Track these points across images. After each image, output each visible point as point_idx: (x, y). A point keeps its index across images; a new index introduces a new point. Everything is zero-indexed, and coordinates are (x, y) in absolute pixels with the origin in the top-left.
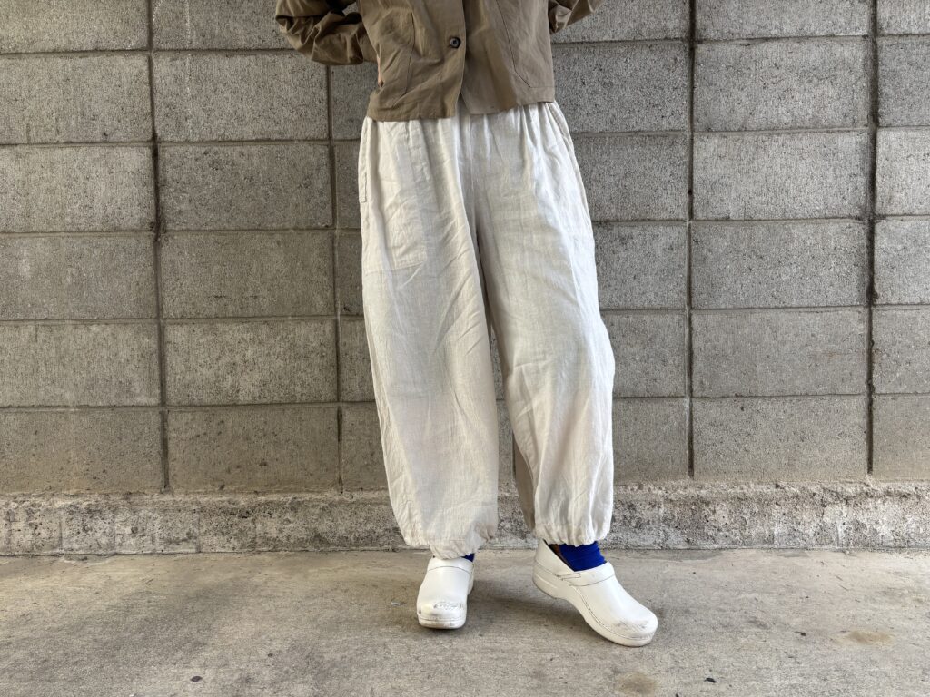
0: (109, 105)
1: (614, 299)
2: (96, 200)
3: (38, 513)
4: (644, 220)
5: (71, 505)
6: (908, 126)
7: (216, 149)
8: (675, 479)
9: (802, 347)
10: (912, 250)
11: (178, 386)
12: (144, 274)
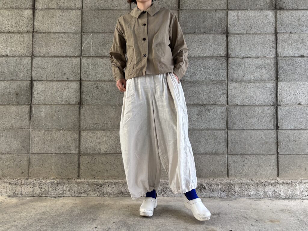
0: (69, 70)
1: (206, 126)
2: (64, 96)
3: (42, 184)
4: (214, 105)
5: (52, 182)
6: (286, 81)
7: (97, 83)
8: (223, 178)
9: (258, 141)
10: (288, 115)
11: (84, 148)
12: (76, 116)
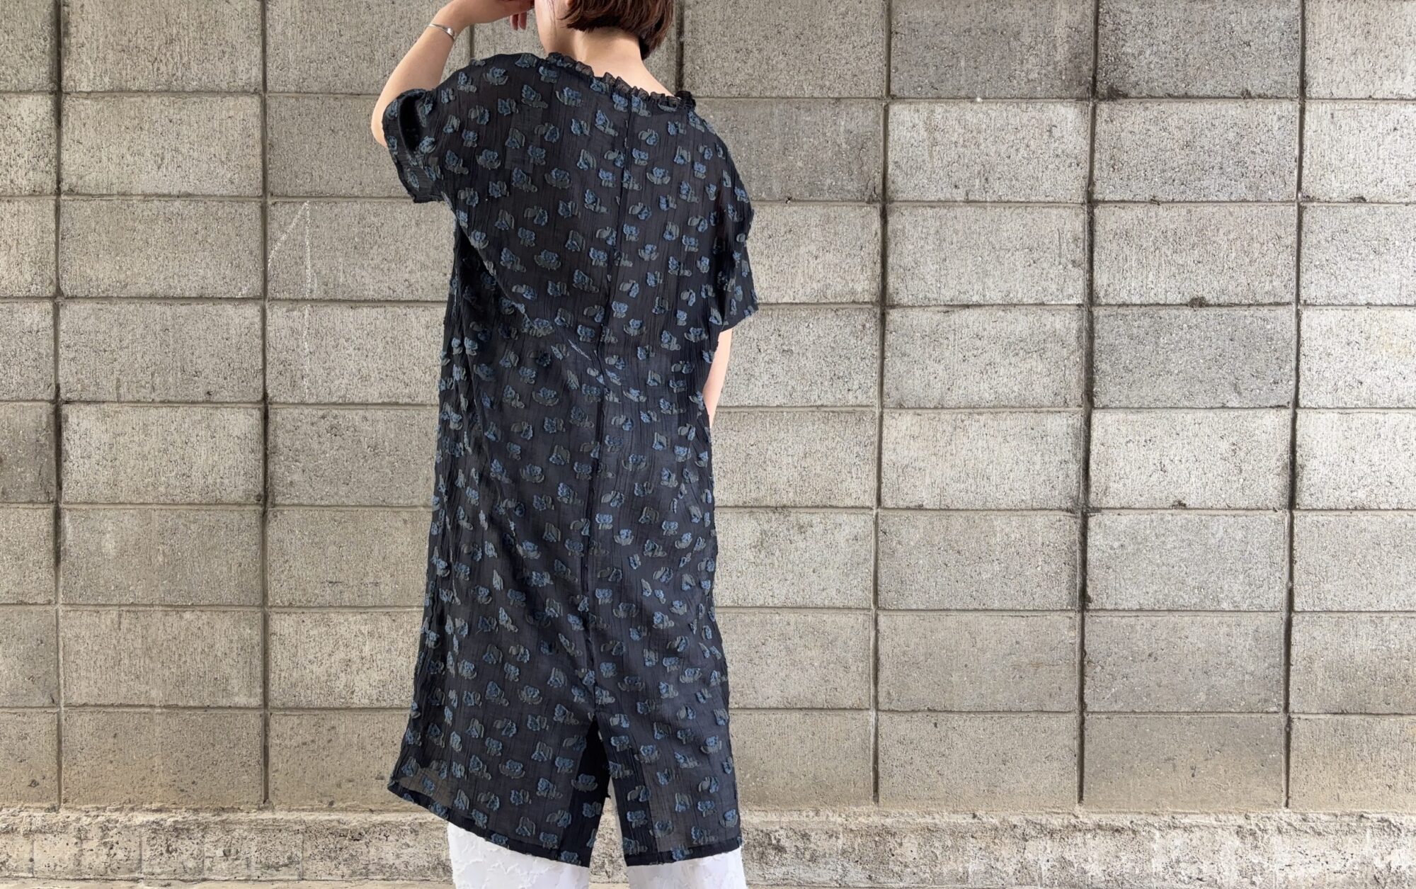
0: (215, 360)
1: (790, 595)
2: (195, 468)
3: (115, 831)
4: (825, 507)
5: (154, 823)
6: (1127, 408)
7: (335, 412)
8: (857, 806)
10: (1130, 549)
11: (283, 685)
12: (249, 554)
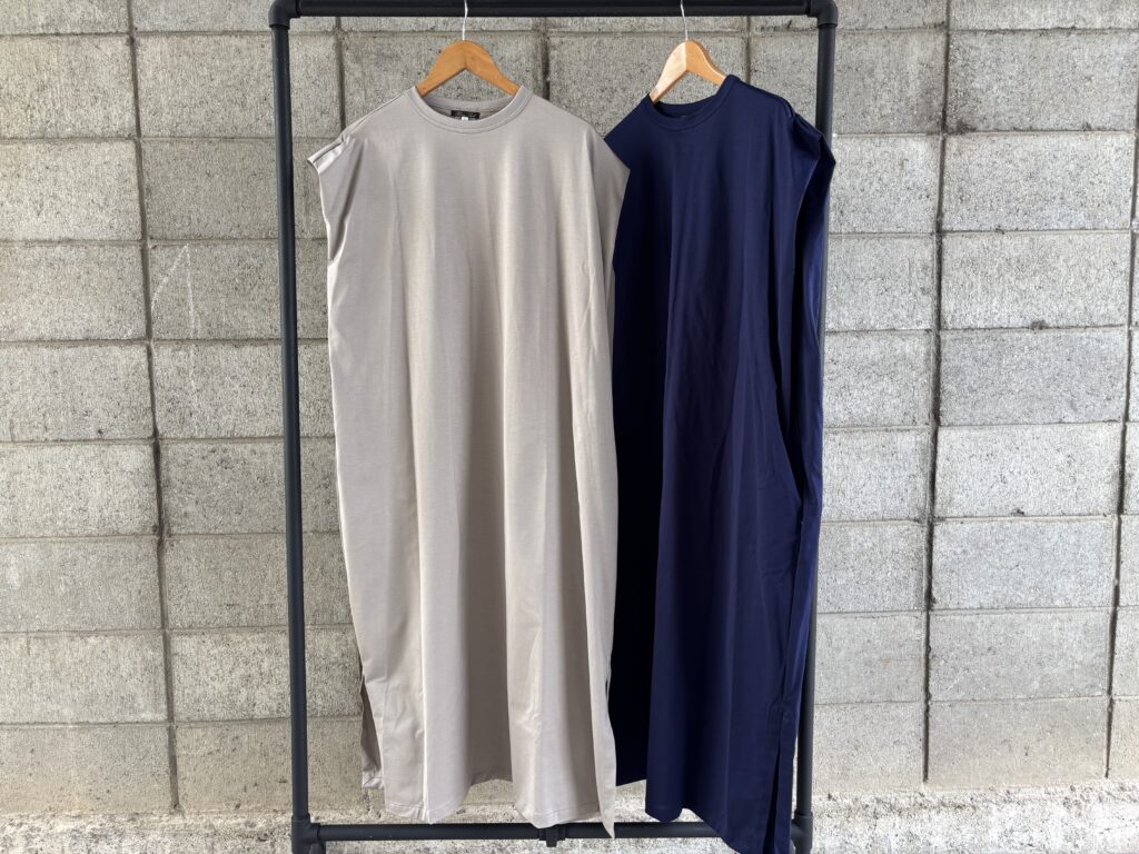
0: (105, 400)
2: (90, 502)
3: (38, 838)
5: (74, 829)
6: (971, 425)
7: (224, 446)
9: (857, 654)
10: (972, 554)
11: (187, 701)
12: (147, 582)
